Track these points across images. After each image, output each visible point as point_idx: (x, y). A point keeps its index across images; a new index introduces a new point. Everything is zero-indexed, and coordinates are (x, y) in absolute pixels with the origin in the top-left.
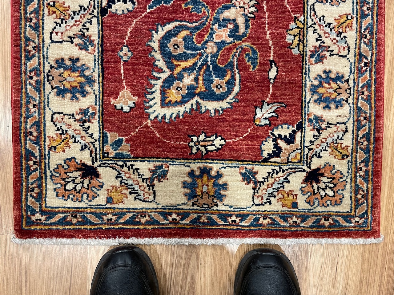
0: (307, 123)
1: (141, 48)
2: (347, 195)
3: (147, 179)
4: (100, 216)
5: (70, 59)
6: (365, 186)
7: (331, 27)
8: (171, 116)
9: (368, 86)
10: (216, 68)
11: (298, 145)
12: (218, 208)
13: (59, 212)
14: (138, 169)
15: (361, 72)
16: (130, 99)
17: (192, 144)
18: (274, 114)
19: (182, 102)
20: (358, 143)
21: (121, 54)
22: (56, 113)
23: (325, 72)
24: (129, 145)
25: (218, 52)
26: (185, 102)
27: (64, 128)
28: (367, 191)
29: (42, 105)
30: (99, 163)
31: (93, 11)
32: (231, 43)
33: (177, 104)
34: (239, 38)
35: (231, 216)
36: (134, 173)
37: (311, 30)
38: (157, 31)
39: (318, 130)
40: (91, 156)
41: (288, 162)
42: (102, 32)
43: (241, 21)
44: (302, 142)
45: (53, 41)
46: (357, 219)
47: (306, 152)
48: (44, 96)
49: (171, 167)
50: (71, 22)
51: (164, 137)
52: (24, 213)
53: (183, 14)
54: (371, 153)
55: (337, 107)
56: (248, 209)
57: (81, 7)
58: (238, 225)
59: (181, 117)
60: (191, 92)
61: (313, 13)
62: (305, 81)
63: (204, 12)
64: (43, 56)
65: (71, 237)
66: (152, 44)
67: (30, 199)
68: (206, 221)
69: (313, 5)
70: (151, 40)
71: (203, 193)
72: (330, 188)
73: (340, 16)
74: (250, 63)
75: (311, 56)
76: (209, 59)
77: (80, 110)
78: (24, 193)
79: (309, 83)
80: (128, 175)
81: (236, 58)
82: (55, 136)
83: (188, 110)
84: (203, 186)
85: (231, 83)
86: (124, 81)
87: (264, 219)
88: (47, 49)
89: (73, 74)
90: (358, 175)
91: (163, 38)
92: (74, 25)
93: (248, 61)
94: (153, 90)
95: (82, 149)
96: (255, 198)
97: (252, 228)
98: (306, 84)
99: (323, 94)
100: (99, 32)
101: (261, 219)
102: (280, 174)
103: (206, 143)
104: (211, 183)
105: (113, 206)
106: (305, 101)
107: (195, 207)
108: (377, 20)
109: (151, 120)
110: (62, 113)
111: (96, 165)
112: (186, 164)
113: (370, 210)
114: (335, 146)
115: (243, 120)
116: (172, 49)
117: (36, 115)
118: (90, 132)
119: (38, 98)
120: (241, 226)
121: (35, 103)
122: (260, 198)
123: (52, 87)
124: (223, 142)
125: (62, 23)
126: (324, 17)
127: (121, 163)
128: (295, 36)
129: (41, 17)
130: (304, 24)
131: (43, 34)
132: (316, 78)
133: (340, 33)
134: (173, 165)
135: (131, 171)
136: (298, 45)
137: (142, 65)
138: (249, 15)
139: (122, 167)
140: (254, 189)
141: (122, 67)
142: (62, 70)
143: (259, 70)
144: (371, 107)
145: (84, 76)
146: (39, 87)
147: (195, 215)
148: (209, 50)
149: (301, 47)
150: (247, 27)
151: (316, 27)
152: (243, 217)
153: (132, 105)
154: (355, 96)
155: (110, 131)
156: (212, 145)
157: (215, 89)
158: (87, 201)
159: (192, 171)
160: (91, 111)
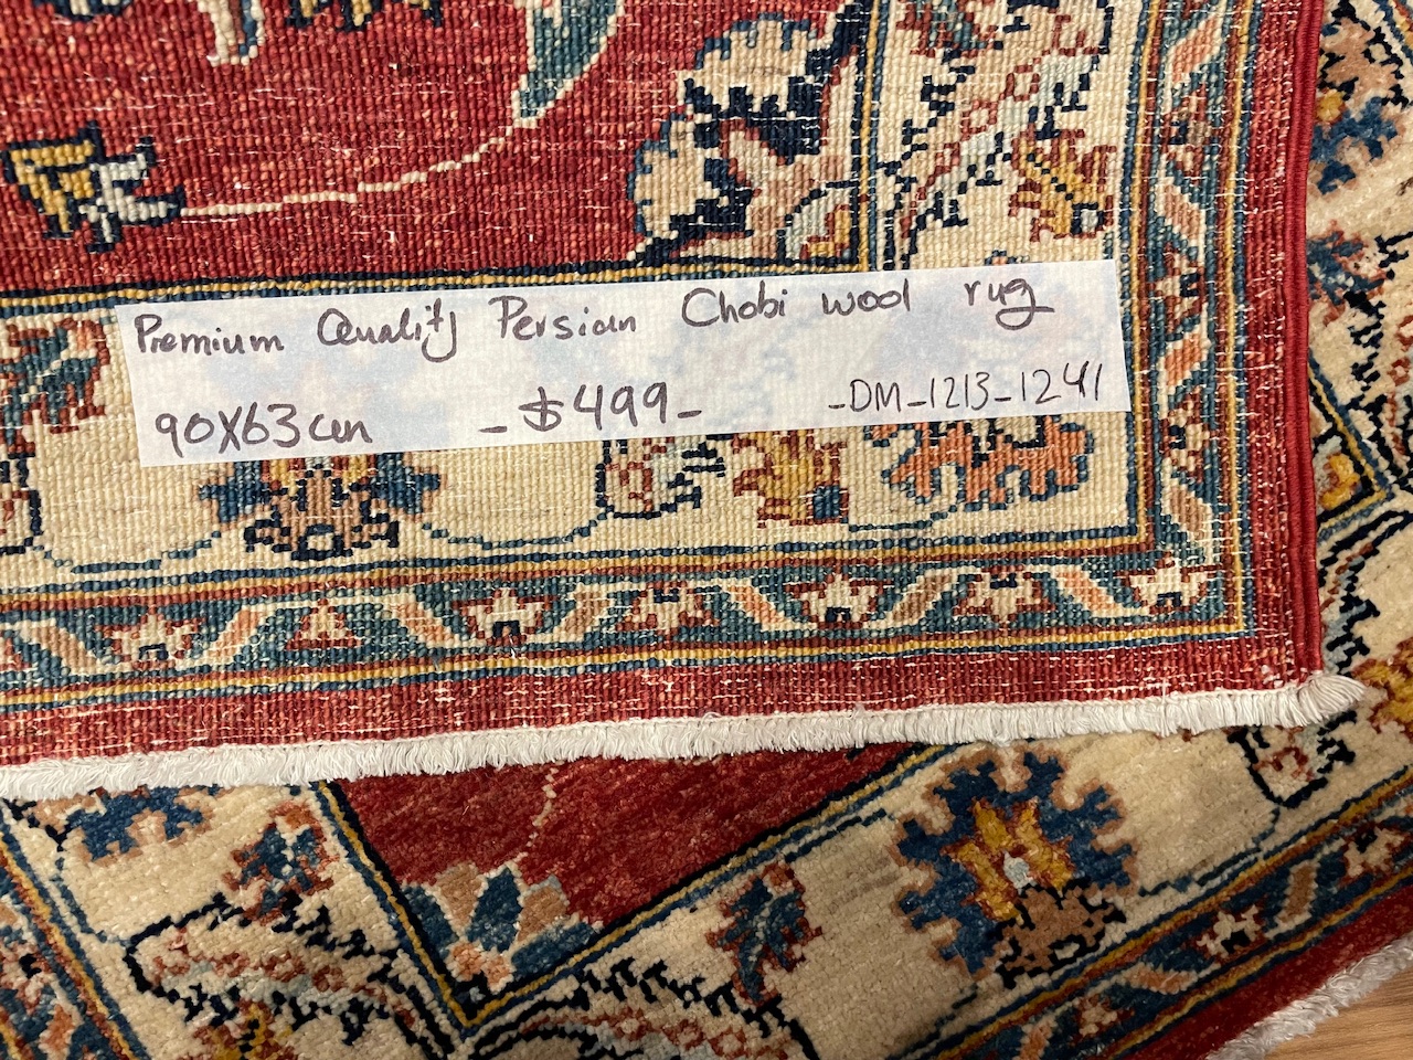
3: (725, 990)
12: (1133, 924)
14: (661, 966)
22: (137, 939)
24: (551, 883)
27: (215, 984)
29: (57, 937)
30: (465, 1048)
35: (1206, 923)
36: (651, 998)
39: (1359, 300)
40: (411, 1038)
44: (1321, 393)
47: (1367, 429)
48: (43, 893)
49: (802, 869)
55: (1376, 151)
56: (1267, 846)
58: (1264, 947)
68: (1112, 1017)
71: (1018, 898)
77: (239, 857)
80: (629, 1026)
82: (196, 1048)
84: (998, 865)
87: (1362, 849)
95: (353, 1034)
96: (1268, 773)
97: (1335, 919)
101: (1353, 855)
104: (1027, 830)
107: (1026, 985)
110: (166, 922)
112: (865, 812)
117: (60, 999)
118: (340, 930)
119: (21, 922)
120: (1282, 939)
121: (23, 951)
122: (1290, 763)
123: (50, 831)
127: (564, 988)
134: (806, 850)
135: (634, 995)
139: (580, 1000)
147: (1049, 1022)
152: (1266, 895)
155: (429, 871)
159: (910, 824)
160: (289, 834)
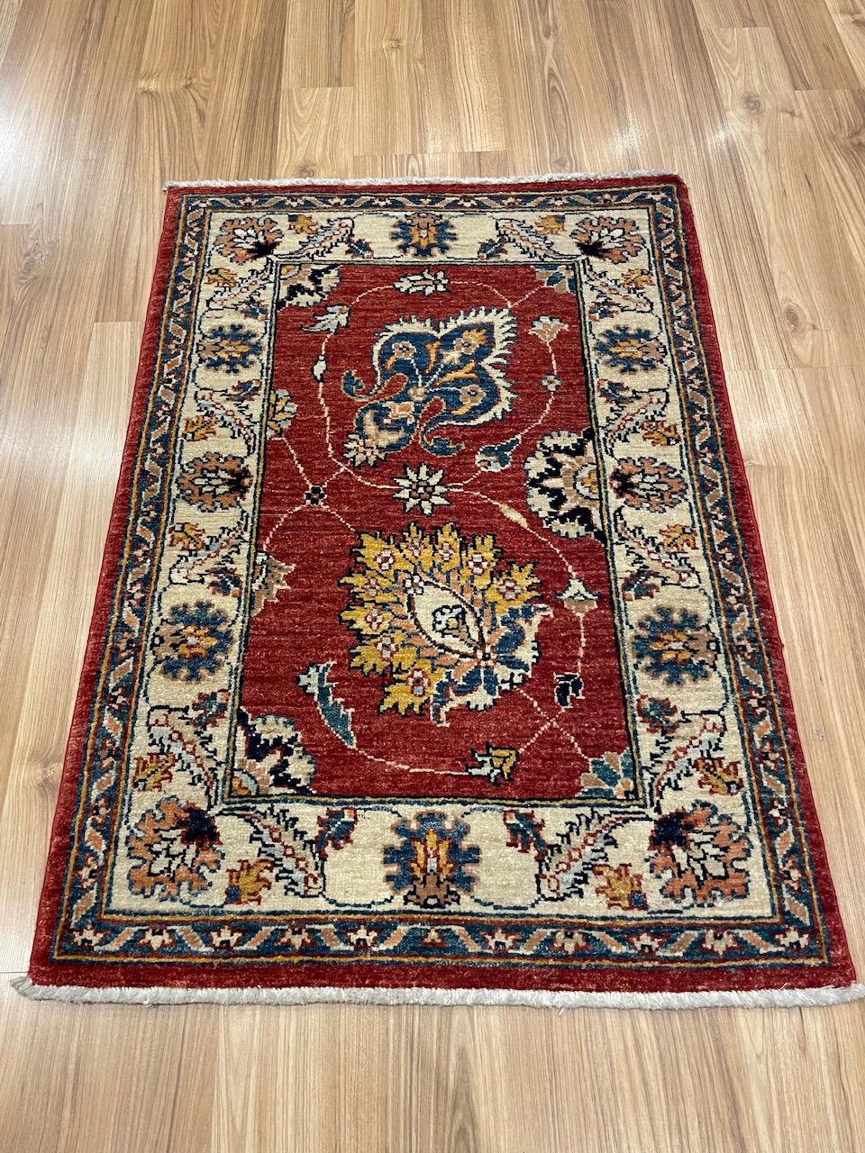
0: (269, 308)
1: (527, 391)
2: (215, 231)
3: (509, 242)
4: (572, 203)
5: (634, 370)
6: (186, 242)
7: (222, 423)
8: (477, 313)
9: (167, 356)
10: (410, 372)
11: (284, 284)
12: (404, 213)
13: (628, 204)
14: (522, 253)
15: (179, 372)
16: (542, 332)
17: (445, 282)
18: (319, 318)
19: (460, 331)
20: (192, 288)
21: (557, 382)
22: (648, 312)
23: (236, 371)
24: (538, 279)
25: (407, 390)
26: (456, 330)
27: (633, 296)
28: (184, 235)
29: (668, 320)
30: (579, 259)
31: (606, 434)
32: (386, 401)
33: (469, 328)
34: (373, 407)
35: (386, 206)
36: (528, 248)
37: (256, 418)
38: (504, 411)
39: (252, 301)
40: (591, 266)
41: (300, 265)
42: (589, 408)
43: (371, 428)
44: (277, 289)
45: (664, 390)
46: (204, 205)
47: (272, 276)
48: (667, 330)
49: (476, 256)
50: (639, 418)
51: (486, 289)
52: (677, 200)
53: (464, 436)
54: (173, 277)
55: (221, 328)
56: (361, 213)
57: (626, 440)
58: (377, 196)
59: (462, 312)
60: (447, 342)
61: (251, 443)
62: (268, 359)
63: (429, 440)
64: (675, 373)
65: (610, 180)
66: (511, 395)
67: (671, 216)
68: (422, 200)
69: (249, 454)
70: (512, 400)
71: (427, 228)
72: (239, 238)
73: (205, 438)
74: (356, 378)
75: (257, 389)
76: (420, 382)
77: (612, 316)
78: (680, 221)
79: (264, 357)
80: (537, 246)
81: (379, 383)
82: (645, 286)
83: (452, 320)
84: (427, 237)
85: (386, 353)
86: (550, 351)
87: (339, 203)
88: (670, 381)
89: (629, 355)
90: (196, 253)
91: (495, 404)
92: (633, 415)
93: (358, 381)
94: (505, 343)
95: (604, 273)
96: (350, 226)
97: (356, 194)
98: (268, 356)
99: (241, 344)
100: (595, 407)
101: (342, 203)
102: (312, 252)
103: (423, 283)
104: (415, 240)
105: (555, 213)
106: (270, 334)
108: (141, 437)
109: (507, 307)
110: (638, 312)
111: (584, 257)
112: (452, 259)
113: (182, 215)
114: (228, 282)
115: (368, 310)
116: (480, 390)
117: (675, 310)
118: (596, 293)
119: (676, 327)
120: (372, 196)
121: (679, 322)
122: (343, 225)
123: (658, 341)
124: (398, 285)
125: (652, 416)
126: (233, 437)
127: (547, 259)
128: (283, 411)
129: (687, 422)
130: (267, 425)
131: (680, 400)
132: (252, 363)
133: (207, 415)
134: (472, 259)
135: (532, 250)
136: (277, 400)
137: (523, 371)
138: (357, 437)
139: (545, 256)
140: (352, 235)
141: (555, 367)
142: (645, 358)
143: (340, 370)
144: (166, 330)
145: (611, 354)
146: (678, 340)
147: (437, 205)
148: (421, 390)
149: (273, 398)
150: (360, 421)
151: (246, 423)
152: (369, 205)
153: (536, 323)
154: (190, 343)
155: (567, 294)
156: (414, 281)
157: (410, 346)
158: (592, 218)
159: (443, 252)
160: (597, 315)
